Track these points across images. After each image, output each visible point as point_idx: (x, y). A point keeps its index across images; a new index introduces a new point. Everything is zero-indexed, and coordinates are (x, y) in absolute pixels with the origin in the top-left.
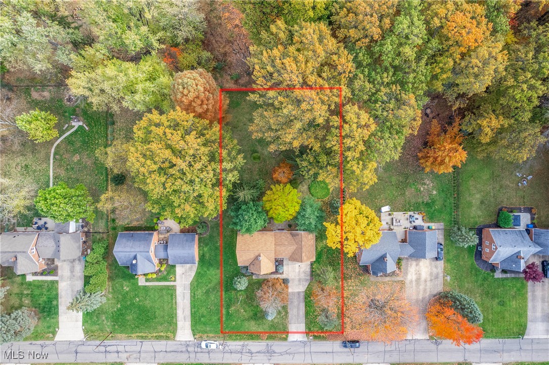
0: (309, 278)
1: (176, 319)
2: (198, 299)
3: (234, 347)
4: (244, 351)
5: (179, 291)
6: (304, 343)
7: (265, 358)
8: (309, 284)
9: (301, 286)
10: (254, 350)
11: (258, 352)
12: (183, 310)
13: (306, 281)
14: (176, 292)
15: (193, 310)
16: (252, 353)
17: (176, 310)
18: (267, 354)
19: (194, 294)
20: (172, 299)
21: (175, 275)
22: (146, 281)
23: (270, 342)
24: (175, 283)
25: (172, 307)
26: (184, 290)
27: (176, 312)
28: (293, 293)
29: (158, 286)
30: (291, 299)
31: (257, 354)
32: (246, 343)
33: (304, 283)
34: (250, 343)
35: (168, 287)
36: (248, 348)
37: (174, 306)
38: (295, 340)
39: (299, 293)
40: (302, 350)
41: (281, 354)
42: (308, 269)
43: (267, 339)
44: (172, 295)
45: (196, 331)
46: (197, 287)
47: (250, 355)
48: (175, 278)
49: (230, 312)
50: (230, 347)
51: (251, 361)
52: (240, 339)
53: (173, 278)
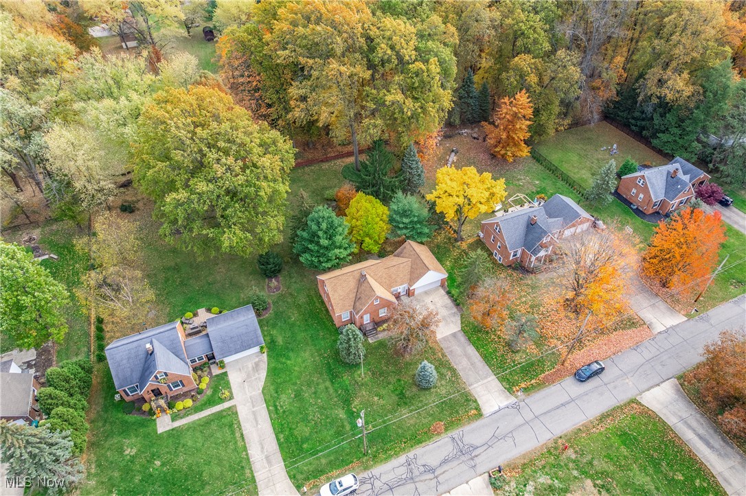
0: (455, 310)
1: (251, 469)
2: (284, 412)
3: (391, 476)
4: (416, 472)
5: (244, 413)
6: (515, 407)
7: (464, 467)
8: (462, 318)
9: (452, 325)
10: (433, 461)
11: (445, 461)
12: (261, 444)
13: (454, 316)
14: (238, 417)
15: (281, 436)
16: (433, 470)
17: (245, 449)
18: (463, 458)
19: (275, 406)
20: (233, 433)
21: (230, 388)
22: (173, 420)
23: (455, 433)
24: (231, 401)
25: (235, 450)
26: (253, 406)
27: (247, 455)
28: (445, 339)
29: (200, 419)
30: (448, 348)
31: (445, 467)
32: (411, 454)
33: (453, 319)
34: (418, 451)
35: (219, 416)
36: (420, 462)
37: (240, 444)
38: (497, 408)
39: (454, 335)
40: (519, 420)
41: (488, 445)
42: (447, 301)
43: (446, 429)
44: (231, 425)
45: (300, 477)
46: (277, 392)
47: (431, 476)
48: (231, 393)
49: (354, 410)
50: (384, 479)
51: (441, 489)
52: (397, 455)
53: (227, 393)
